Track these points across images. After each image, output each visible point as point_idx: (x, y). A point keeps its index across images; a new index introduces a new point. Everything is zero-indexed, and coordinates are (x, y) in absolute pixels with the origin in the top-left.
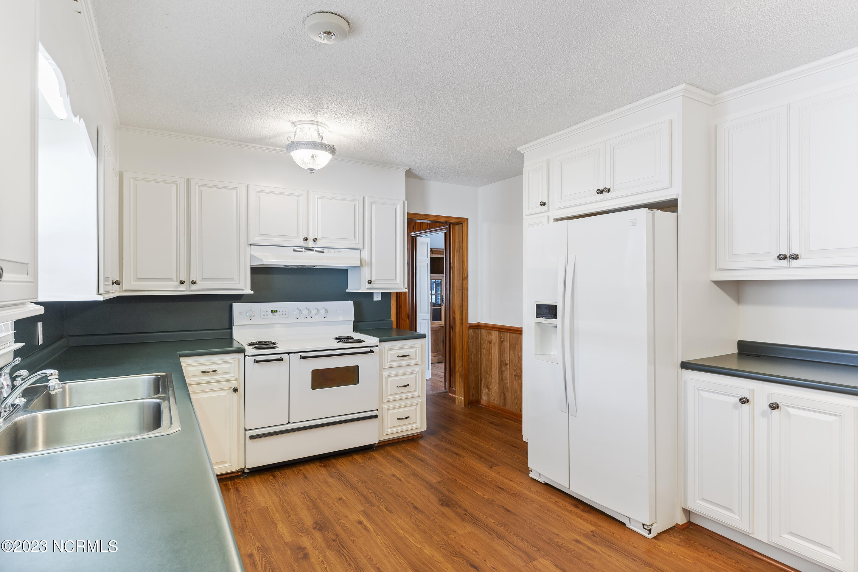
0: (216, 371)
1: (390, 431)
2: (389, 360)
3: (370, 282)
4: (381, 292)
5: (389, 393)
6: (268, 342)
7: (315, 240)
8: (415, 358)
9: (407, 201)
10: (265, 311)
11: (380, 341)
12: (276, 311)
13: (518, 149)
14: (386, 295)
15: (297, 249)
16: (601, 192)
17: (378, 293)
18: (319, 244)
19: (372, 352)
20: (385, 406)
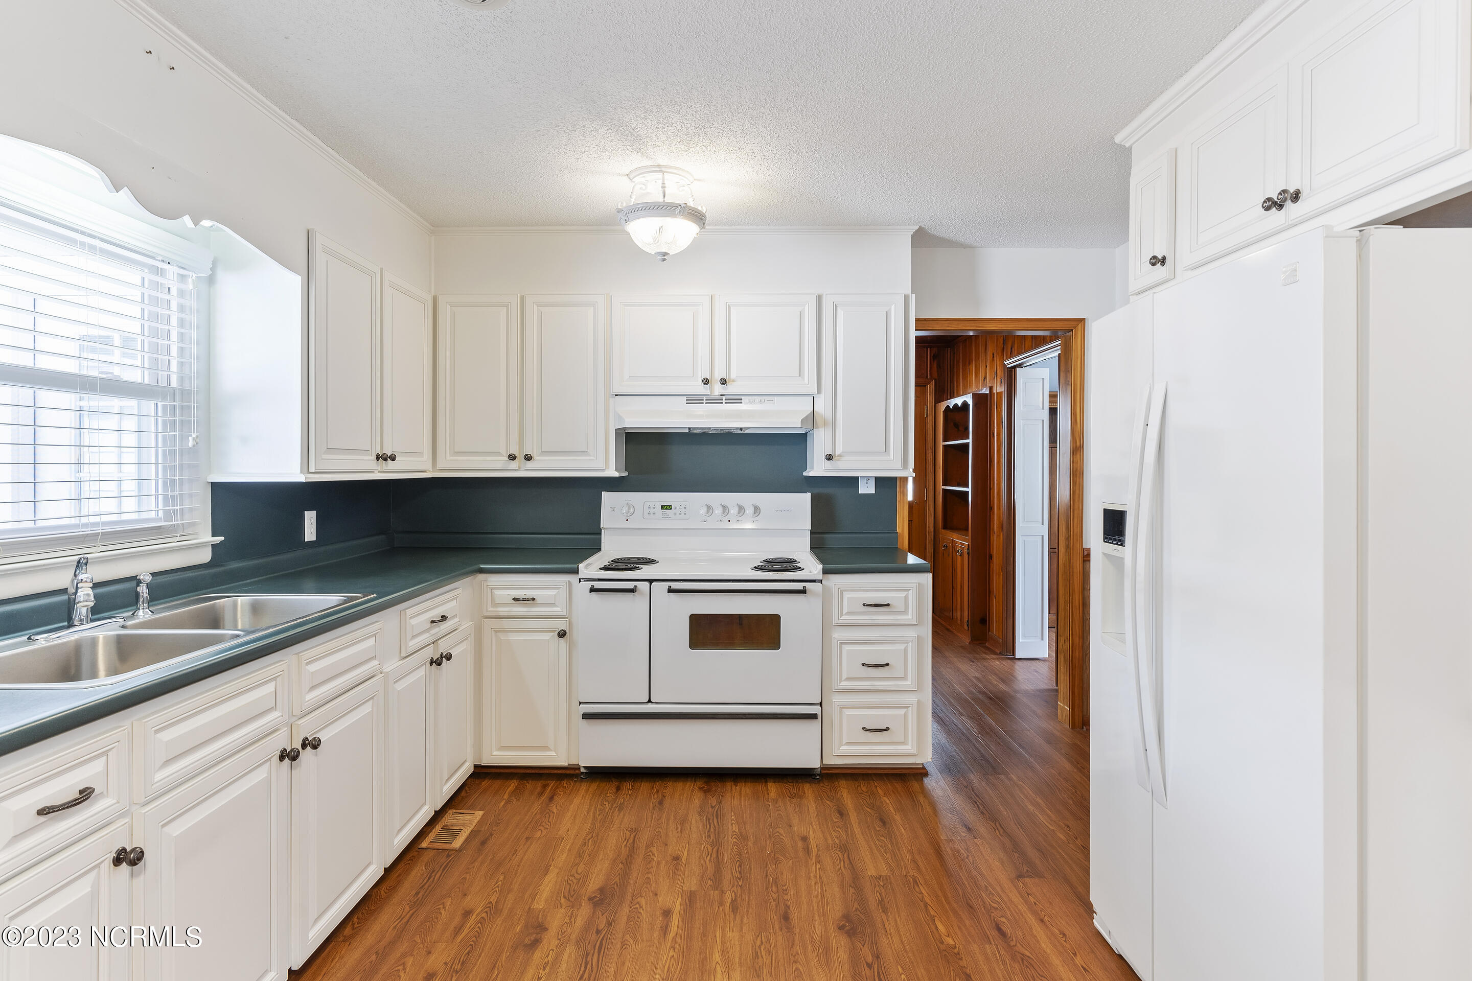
0: (533, 599)
1: (845, 749)
2: (845, 611)
3: (829, 458)
4: (876, 478)
5: (844, 676)
6: (643, 558)
7: (723, 382)
8: (905, 612)
9: (914, 295)
10: (652, 507)
11: (825, 572)
12: (669, 507)
13: (1118, 140)
14: (882, 482)
15: (693, 399)
16: (1273, 204)
17: (868, 479)
18: (730, 389)
19: (803, 591)
20: (838, 699)
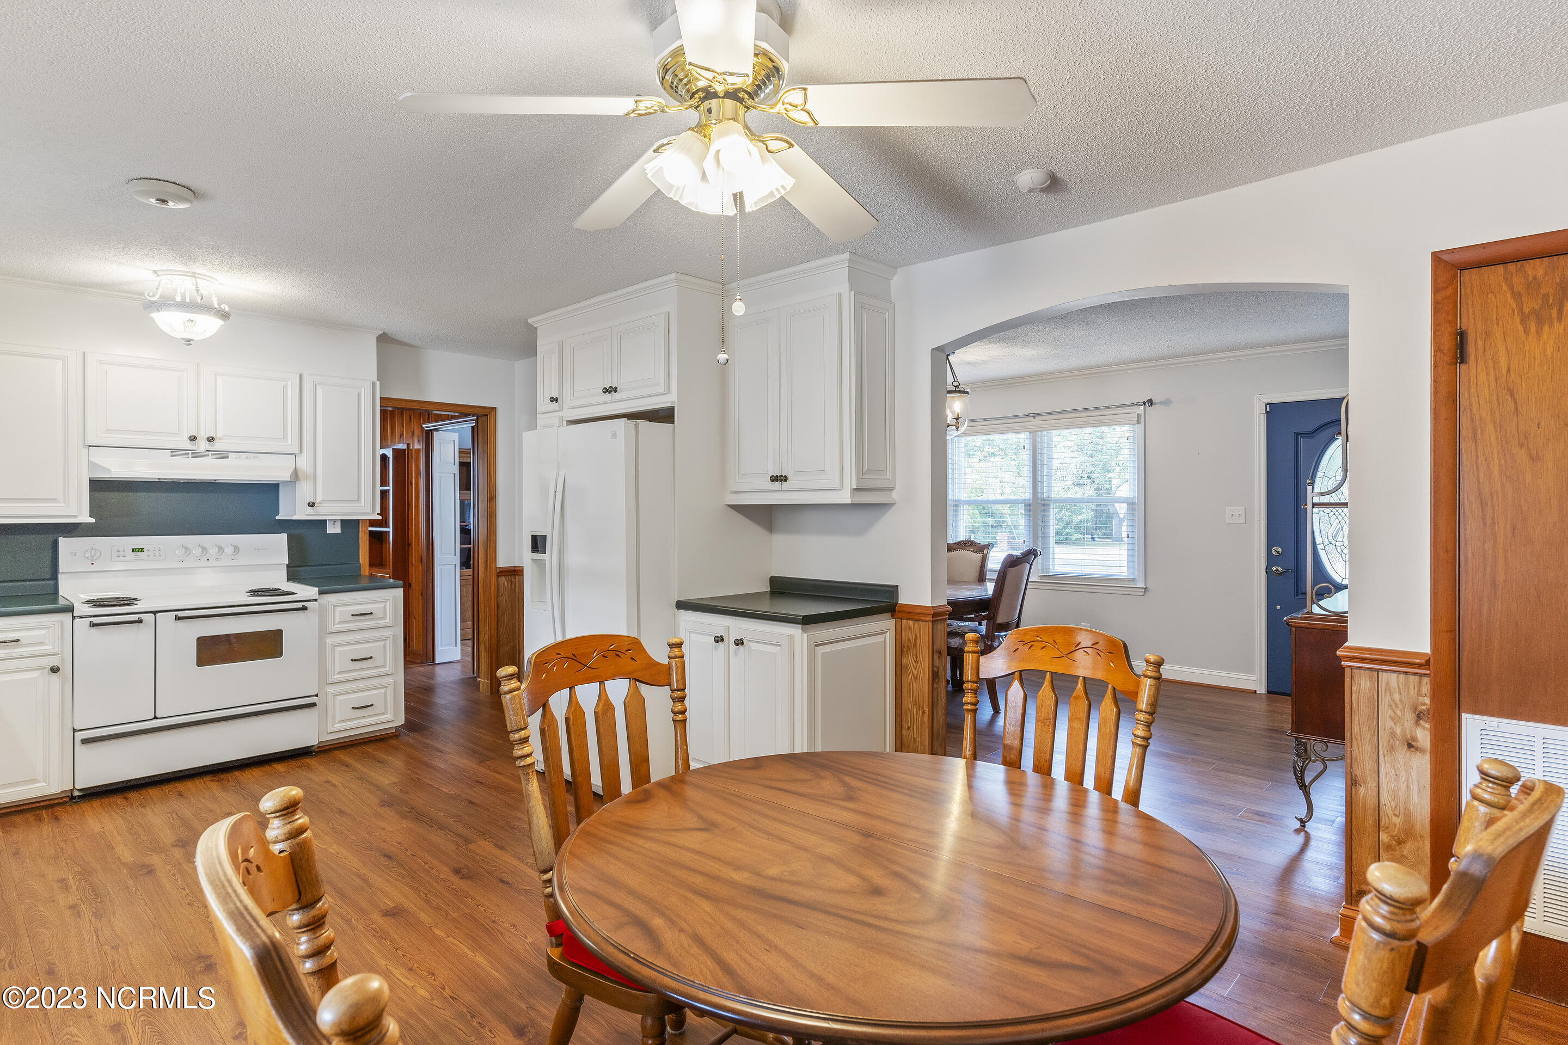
0: (17, 641)
1: (338, 726)
2: (337, 620)
3: (312, 505)
4: (342, 521)
5: (337, 670)
6: (123, 598)
7: (211, 440)
8: (384, 618)
9: (378, 382)
10: (121, 550)
11: (321, 593)
12: (142, 550)
13: (530, 321)
14: (349, 525)
15: (176, 452)
16: (606, 391)
17: (335, 521)
18: (217, 446)
19: (305, 608)
20: (331, 689)
